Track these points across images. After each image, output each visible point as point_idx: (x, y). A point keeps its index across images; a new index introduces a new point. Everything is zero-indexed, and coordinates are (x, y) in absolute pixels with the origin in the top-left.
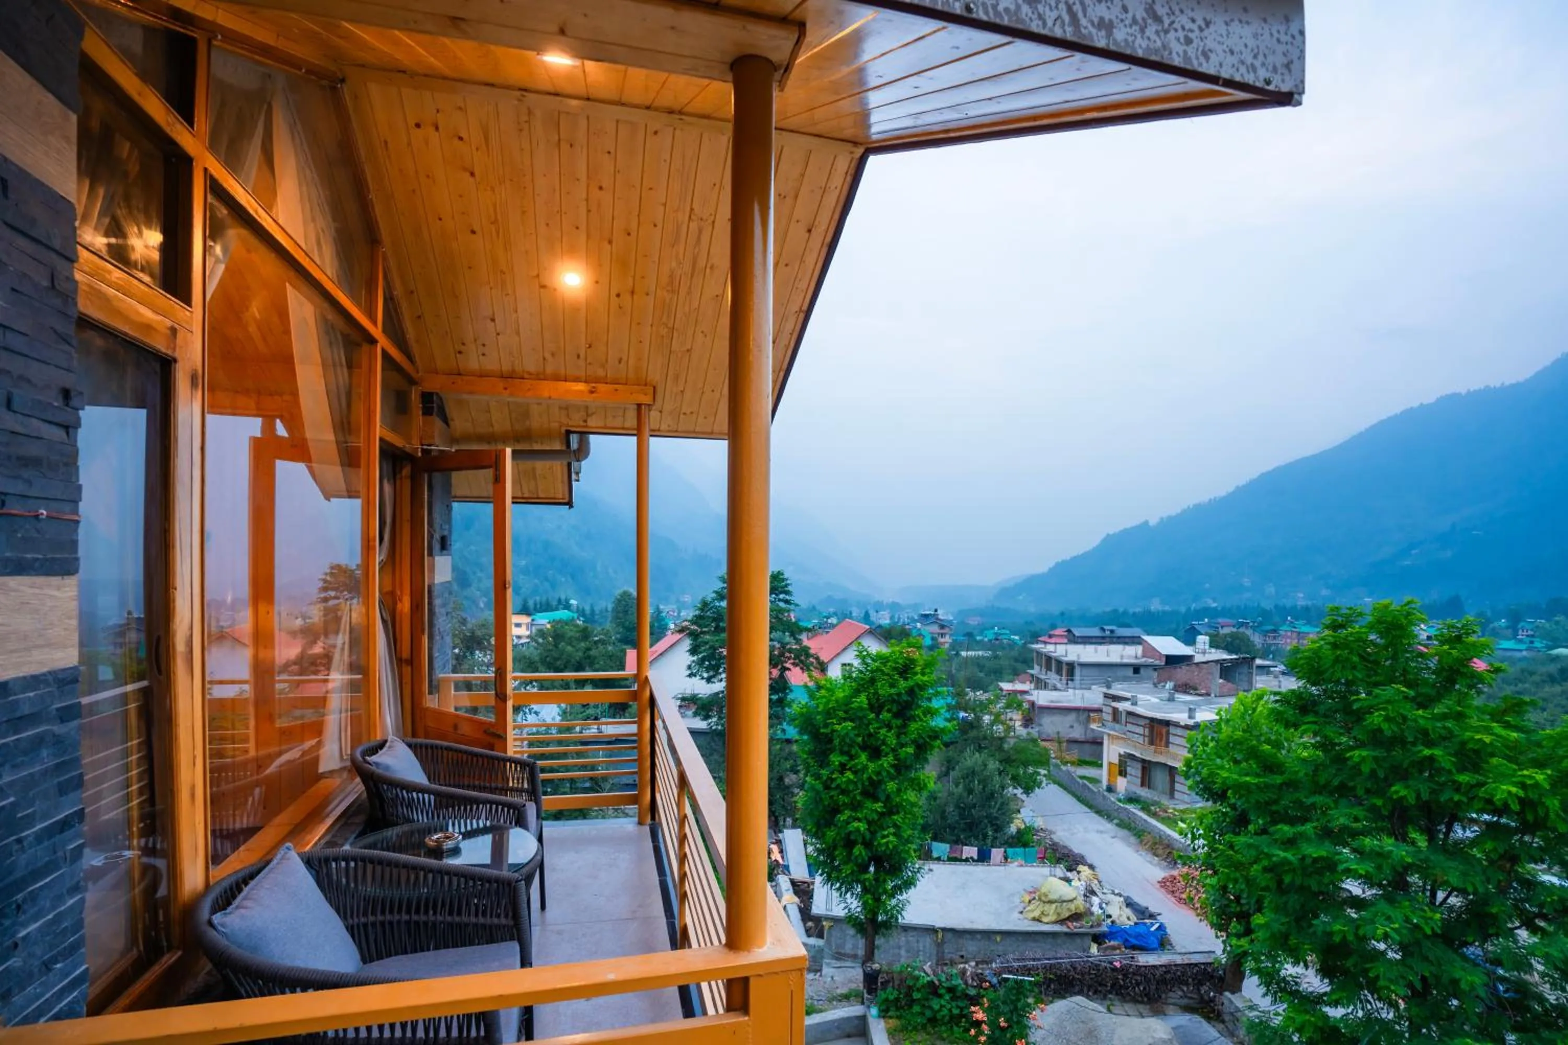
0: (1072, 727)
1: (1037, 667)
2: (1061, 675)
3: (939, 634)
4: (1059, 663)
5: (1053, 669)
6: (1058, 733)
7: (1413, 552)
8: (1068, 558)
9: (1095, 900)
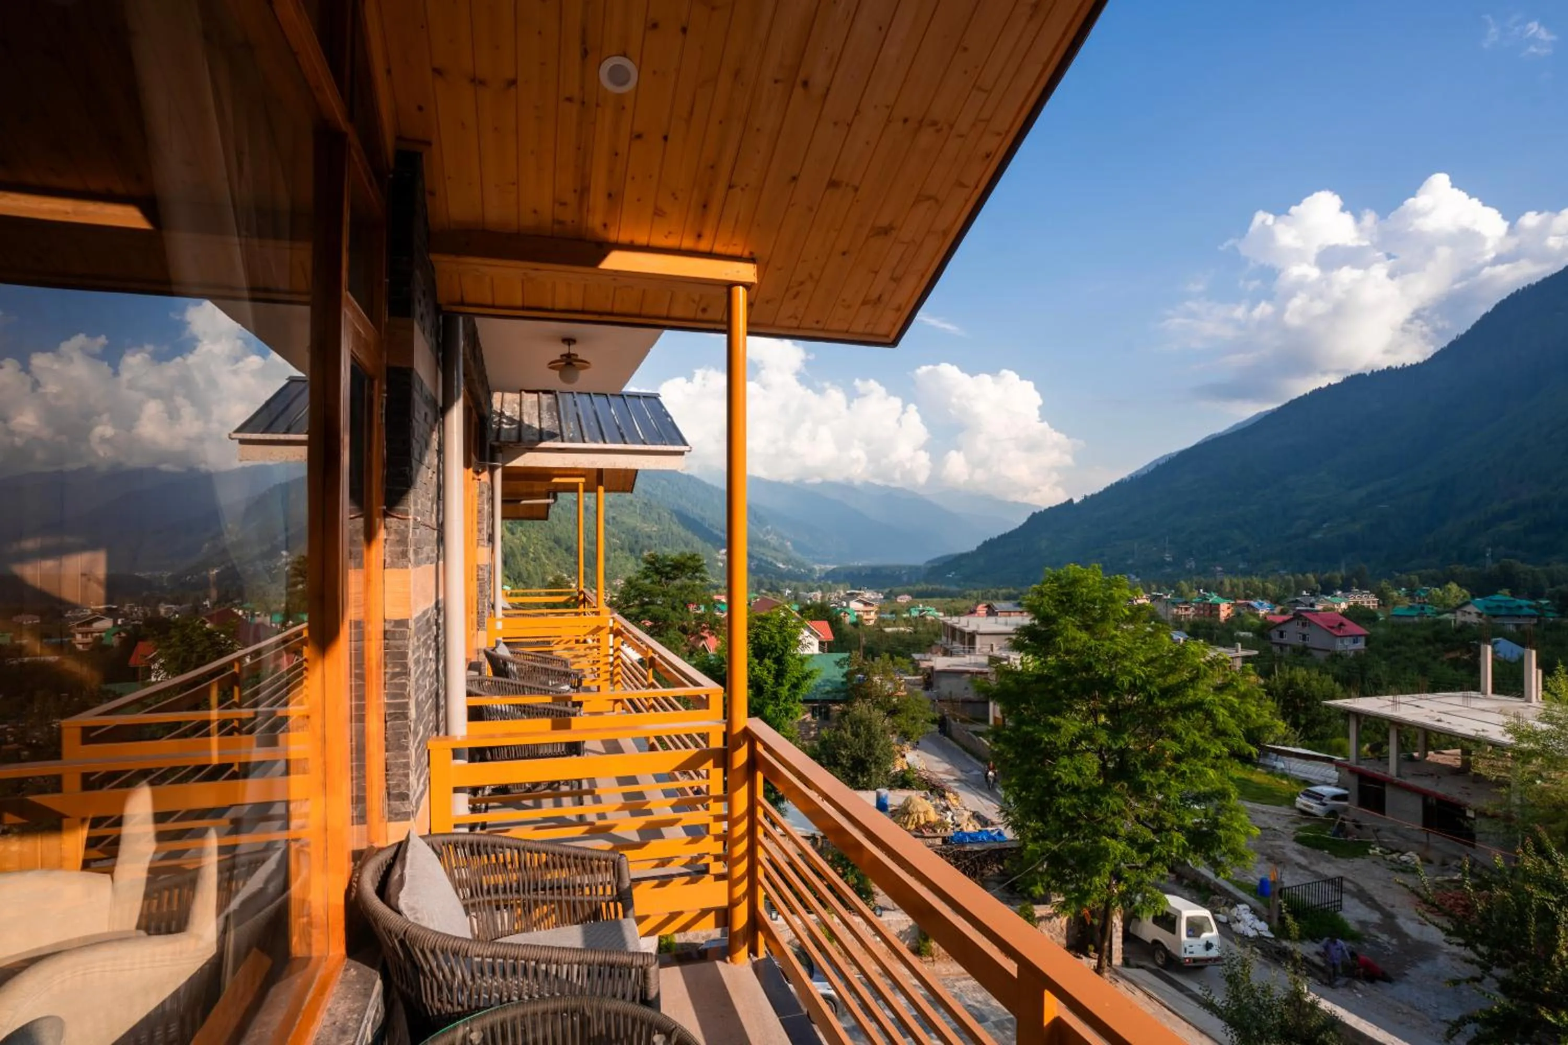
0: (966, 688)
1: (944, 638)
2: (964, 644)
3: (864, 611)
4: (962, 633)
5: (957, 638)
6: (951, 693)
7: (1325, 526)
8: (996, 537)
9: (949, 814)
